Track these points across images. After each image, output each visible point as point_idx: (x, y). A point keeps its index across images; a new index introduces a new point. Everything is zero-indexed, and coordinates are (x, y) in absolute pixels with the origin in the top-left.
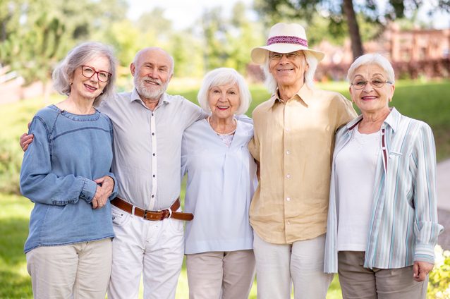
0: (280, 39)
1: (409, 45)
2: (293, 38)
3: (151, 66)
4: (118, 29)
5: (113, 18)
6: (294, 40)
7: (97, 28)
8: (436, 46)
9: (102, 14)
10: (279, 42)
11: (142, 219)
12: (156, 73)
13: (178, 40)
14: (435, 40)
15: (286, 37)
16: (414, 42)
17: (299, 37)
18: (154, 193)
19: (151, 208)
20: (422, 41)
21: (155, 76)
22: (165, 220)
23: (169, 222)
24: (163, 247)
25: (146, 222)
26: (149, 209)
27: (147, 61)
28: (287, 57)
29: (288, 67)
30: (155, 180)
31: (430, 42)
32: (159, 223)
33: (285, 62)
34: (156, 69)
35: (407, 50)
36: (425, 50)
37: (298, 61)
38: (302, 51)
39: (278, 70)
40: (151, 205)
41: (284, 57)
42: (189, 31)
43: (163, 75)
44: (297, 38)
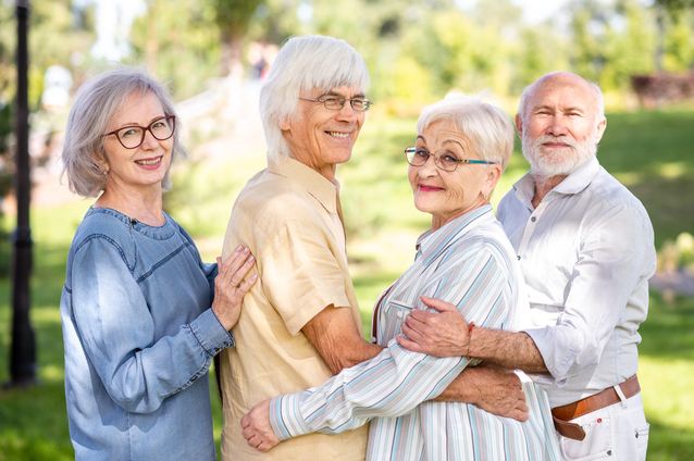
13: (530, 38)
42: (550, 23)
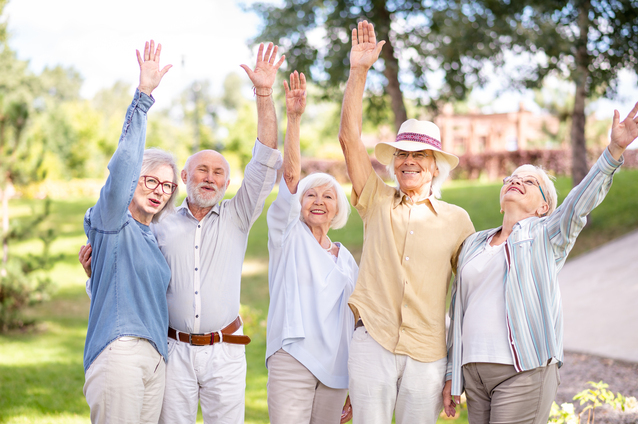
0: (408, 137)
1: (464, 132)
2: (423, 136)
3: (205, 169)
4: (71, 113)
5: (61, 96)
6: (415, 137)
7: (38, 111)
8: (499, 135)
9: (44, 90)
10: (406, 139)
11: (188, 345)
12: (211, 176)
14: (498, 126)
15: (415, 135)
16: (472, 129)
17: (431, 136)
18: (198, 312)
19: (196, 331)
20: (482, 128)
21: (211, 180)
22: (216, 345)
23: (220, 347)
24: (214, 376)
25: (193, 348)
26: (195, 333)
27: (201, 163)
28: (414, 156)
29: (413, 169)
30: (197, 297)
31: (492, 129)
32: (207, 348)
33: (410, 162)
34: (211, 172)
35: (462, 140)
36: (485, 140)
37: (425, 162)
38: (432, 151)
39: (402, 171)
40: (195, 327)
41: (410, 157)
43: (219, 179)
44: (428, 137)
